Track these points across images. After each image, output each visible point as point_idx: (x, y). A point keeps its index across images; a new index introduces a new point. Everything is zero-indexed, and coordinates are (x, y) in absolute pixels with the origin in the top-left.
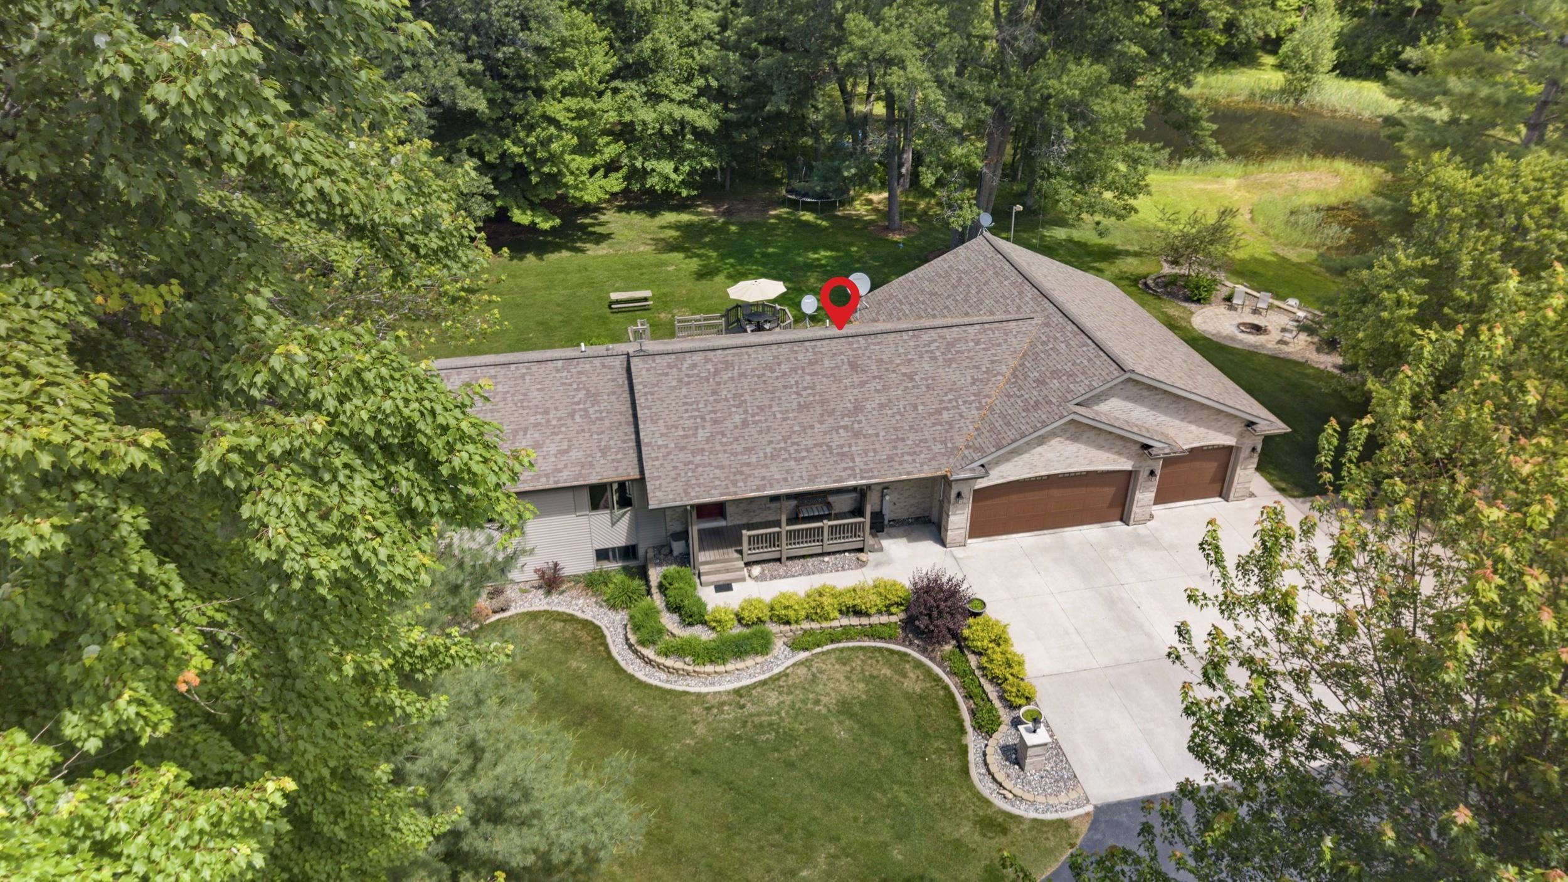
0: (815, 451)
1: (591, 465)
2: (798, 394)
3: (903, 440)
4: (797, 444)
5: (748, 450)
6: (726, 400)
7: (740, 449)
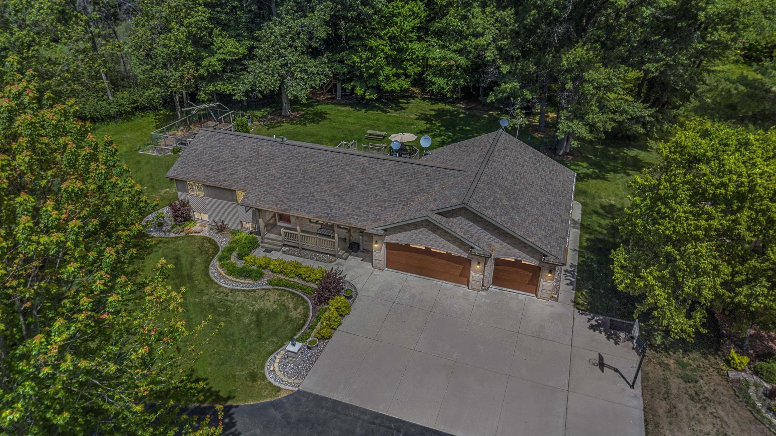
0: (319, 202)
1: (237, 182)
2: (331, 176)
3: (360, 209)
4: (314, 197)
5: (292, 193)
6: (300, 170)
7: (289, 191)
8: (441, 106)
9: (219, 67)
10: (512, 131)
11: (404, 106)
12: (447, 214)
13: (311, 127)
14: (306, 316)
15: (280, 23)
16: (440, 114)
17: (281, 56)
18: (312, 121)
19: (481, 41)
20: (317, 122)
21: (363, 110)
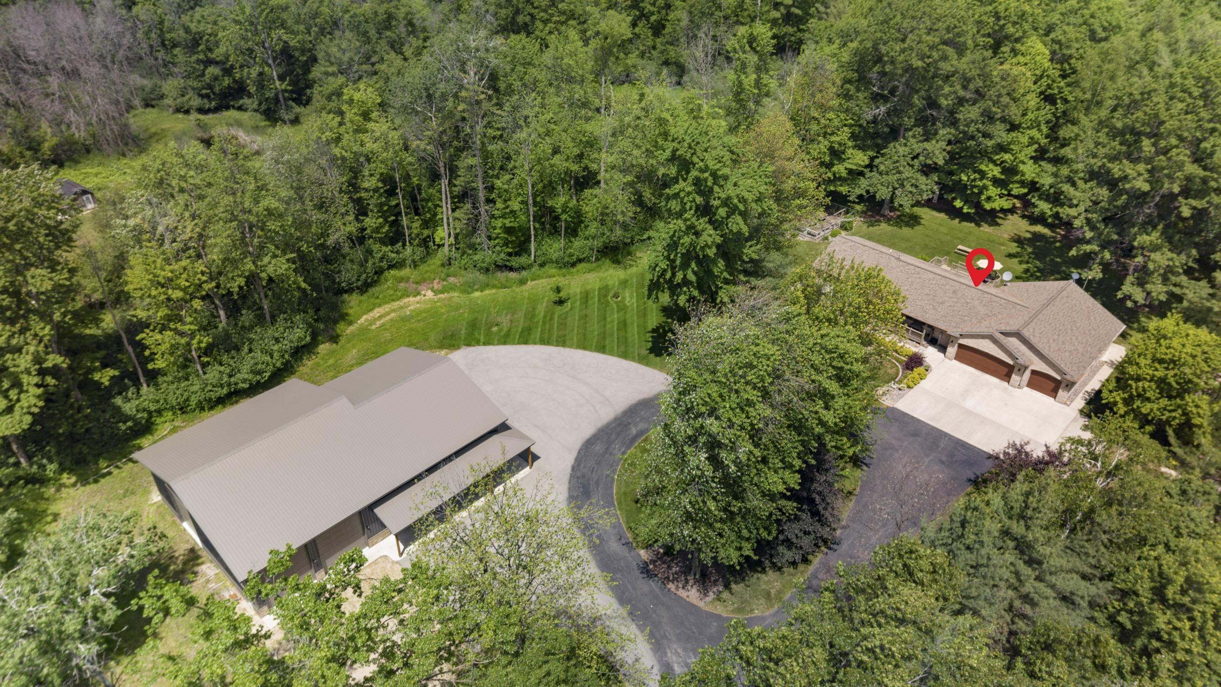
8: (1039, 228)
9: (844, 174)
10: (1079, 282)
11: (999, 221)
12: (1006, 334)
13: (906, 231)
14: (897, 374)
15: (905, 145)
16: (1037, 237)
17: (899, 172)
18: (908, 225)
19: (1073, 212)
20: (912, 226)
21: (957, 220)
